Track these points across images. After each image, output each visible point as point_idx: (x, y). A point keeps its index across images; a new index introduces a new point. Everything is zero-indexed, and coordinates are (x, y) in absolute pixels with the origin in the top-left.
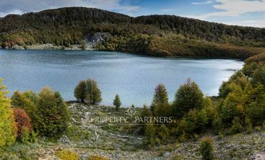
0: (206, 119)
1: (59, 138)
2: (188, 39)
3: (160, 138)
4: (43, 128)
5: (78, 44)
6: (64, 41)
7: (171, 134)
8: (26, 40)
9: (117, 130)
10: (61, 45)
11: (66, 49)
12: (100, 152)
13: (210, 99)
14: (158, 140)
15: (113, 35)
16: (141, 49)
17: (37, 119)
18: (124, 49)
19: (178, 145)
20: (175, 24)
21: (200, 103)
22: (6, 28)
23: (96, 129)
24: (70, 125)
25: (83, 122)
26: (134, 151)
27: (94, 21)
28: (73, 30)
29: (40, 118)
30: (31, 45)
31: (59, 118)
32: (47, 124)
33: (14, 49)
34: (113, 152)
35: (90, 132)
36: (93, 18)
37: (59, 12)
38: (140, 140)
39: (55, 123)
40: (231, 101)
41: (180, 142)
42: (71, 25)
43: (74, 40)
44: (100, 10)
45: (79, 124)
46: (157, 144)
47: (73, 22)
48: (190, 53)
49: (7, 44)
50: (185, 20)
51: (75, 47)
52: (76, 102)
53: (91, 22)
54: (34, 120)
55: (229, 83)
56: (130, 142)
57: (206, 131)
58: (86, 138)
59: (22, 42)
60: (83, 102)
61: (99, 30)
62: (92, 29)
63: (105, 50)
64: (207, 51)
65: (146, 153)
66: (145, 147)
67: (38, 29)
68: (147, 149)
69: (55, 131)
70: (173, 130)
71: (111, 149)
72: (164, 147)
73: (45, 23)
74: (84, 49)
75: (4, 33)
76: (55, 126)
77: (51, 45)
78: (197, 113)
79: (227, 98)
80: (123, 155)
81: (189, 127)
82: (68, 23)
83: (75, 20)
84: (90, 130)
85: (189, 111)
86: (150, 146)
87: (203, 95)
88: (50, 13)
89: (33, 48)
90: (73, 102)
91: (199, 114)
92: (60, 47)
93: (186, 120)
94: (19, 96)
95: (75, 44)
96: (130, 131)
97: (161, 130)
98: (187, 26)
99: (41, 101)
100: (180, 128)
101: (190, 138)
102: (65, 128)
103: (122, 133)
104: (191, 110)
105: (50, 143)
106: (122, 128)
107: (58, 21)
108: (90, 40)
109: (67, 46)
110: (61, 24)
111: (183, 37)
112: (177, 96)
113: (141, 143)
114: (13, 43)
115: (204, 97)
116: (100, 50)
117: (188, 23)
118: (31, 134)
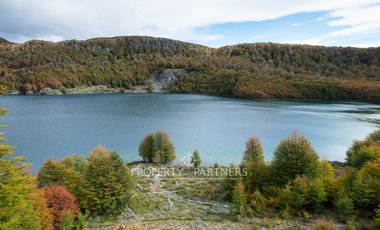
0: (322, 194)
1: (120, 214)
2: (292, 74)
3: (253, 208)
4: (95, 205)
5: (143, 84)
6: (123, 80)
7: (269, 206)
8: (65, 81)
9: (196, 196)
10: (119, 86)
11: (126, 91)
12: (174, 224)
13: (330, 165)
14: (250, 210)
15: (188, 72)
16: (226, 89)
17: (85, 196)
18: (204, 90)
19: (279, 222)
20: (272, 54)
21: (314, 169)
22: (27, 62)
23: (170, 195)
24: (135, 194)
25: (152, 187)
26: (219, 221)
27: (163, 54)
28: (134, 66)
29: (90, 192)
30: (73, 87)
31: (119, 186)
32: (101, 198)
33: (43, 94)
34: (192, 223)
35: (161, 200)
36: (161, 50)
37: (114, 41)
38: (225, 208)
39: (113, 195)
40: (373, 176)
41: (282, 218)
42: (132, 59)
43: (137, 80)
44: (170, 40)
45: (146, 192)
46: (248, 215)
47: (134, 56)
48: (296, 94)
49: (29, 86)
50: (286, 48)
51: (139, 89)
52: (142, 162)
53: (158, 55)
54: (80, 196)
55: (367, 144)
56: (212, 210)
57: (323, 213)
58: (156, 207)
59: (57, 83)
60: (151, 161)
61: (169, 67)
62: (161, 65)
63: (178, 93)
64: (323, 91)
65: (234, 225)
66: (233, 217)
67: (84, 64)
68: (236, 221)
69: (113, 206)
70: (272, 200)
71: (189, 219)
72: (258, 220)
73: (95, 56)
74: (150, 92)
75: (23, 69)
76: (114, 198)
77: (105, 87)
78: (307, 182)
79: (363, 169)
80: (205, 226)
81: (295, 199)
82: (129, 57)
83: (138, 52)
84: (162, 197)
85: (294, 177)
86: (239, 216)
87: (317, 158)
88: (102, 43)
89: (77, 92)
90: (137, 163)
91: (311, 184)
92: (118, 90)
93: (292, 190)
94: (53, 167)
95: (138, 84)
96: (214, 197)
97: (254, 199)
98: (290, 55)
99: (91, 168)
100: (282, 199)
101: (296, 215)
102: (127, 200)
103: (203, 198)
104: (298, 176)
105: (106, 223)
106: (202, 192)
107: (114, 54)
108: (158, 78)
109: (128, 88)
110: (118, 58)
111: (285, 72)
112: (276, 154)
113: (228, 212)
114: (42, 85)
115: (320, 160)
116: (172, 92)
117: (291, 52)
118: (76, 219)
